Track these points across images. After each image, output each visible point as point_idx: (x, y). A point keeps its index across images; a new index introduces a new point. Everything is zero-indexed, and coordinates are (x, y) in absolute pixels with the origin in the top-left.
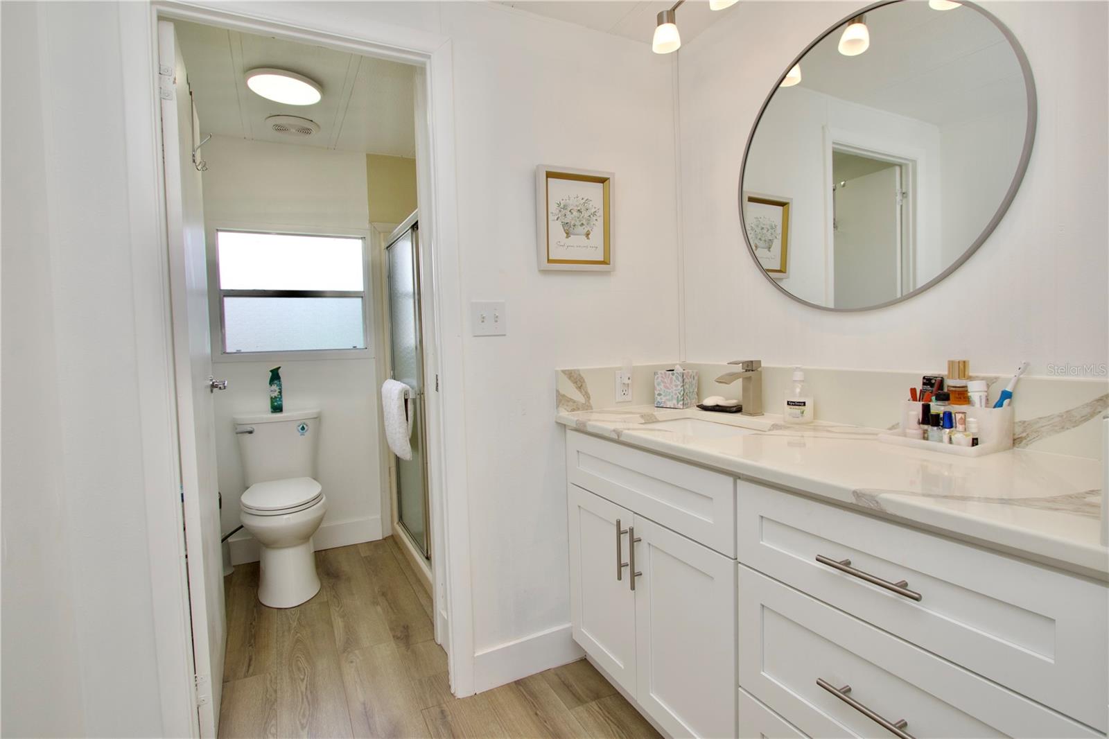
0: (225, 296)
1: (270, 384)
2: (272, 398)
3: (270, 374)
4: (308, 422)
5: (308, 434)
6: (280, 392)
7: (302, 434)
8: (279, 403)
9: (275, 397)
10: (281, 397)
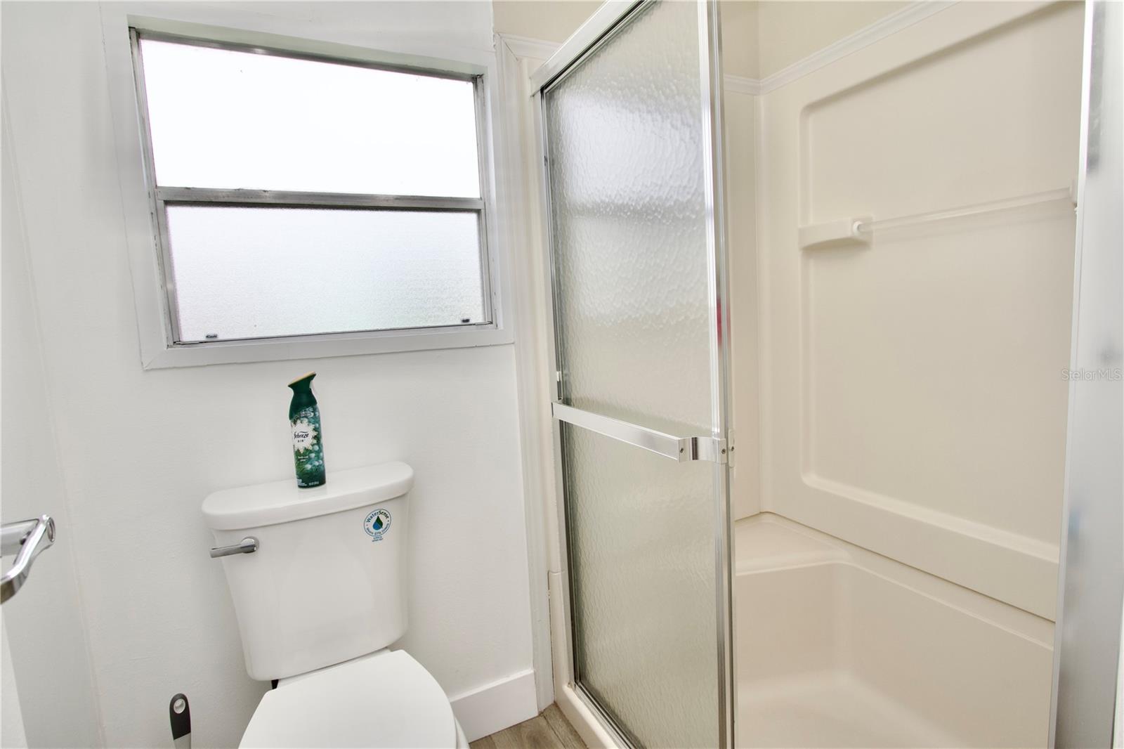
0: (167, 203)
1: (291, 417)
2: (297, 453)
3: (291, 393)
4: (387, 507)
5: (390, 535)
6: (317, 438)
7: (377, 538)
8: (317, 464)
9: (306, 450)
10: (320, 451)
